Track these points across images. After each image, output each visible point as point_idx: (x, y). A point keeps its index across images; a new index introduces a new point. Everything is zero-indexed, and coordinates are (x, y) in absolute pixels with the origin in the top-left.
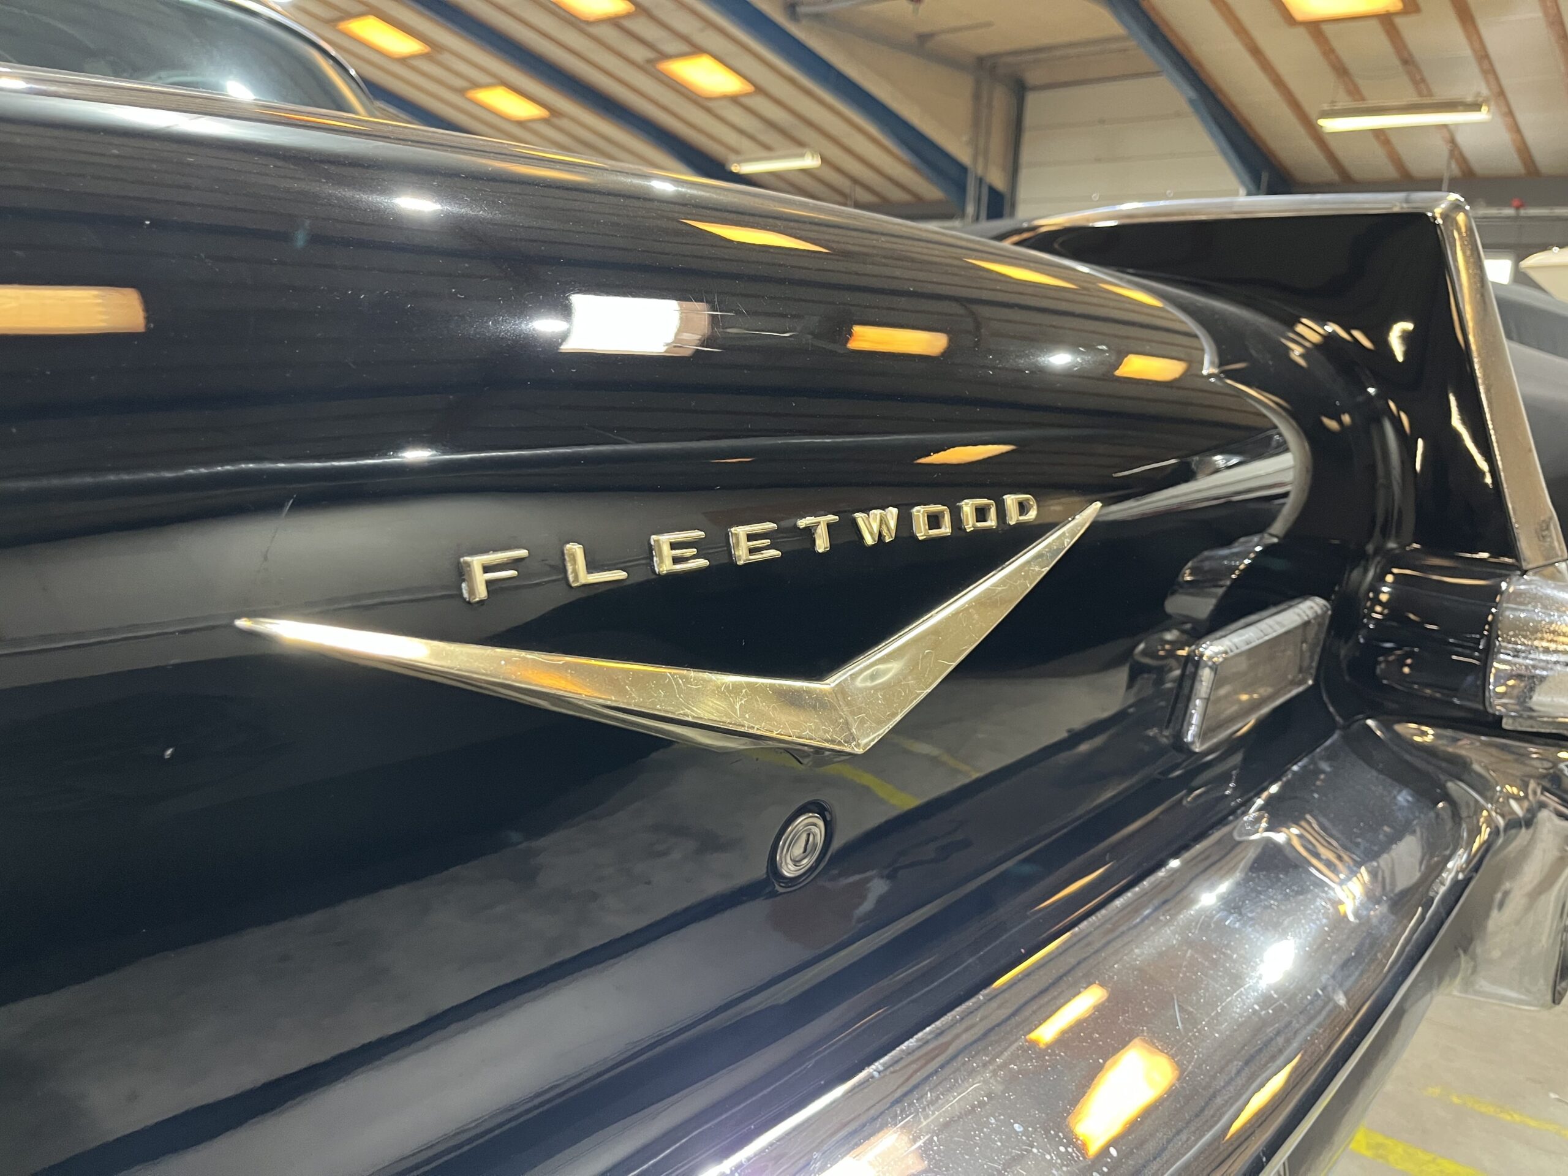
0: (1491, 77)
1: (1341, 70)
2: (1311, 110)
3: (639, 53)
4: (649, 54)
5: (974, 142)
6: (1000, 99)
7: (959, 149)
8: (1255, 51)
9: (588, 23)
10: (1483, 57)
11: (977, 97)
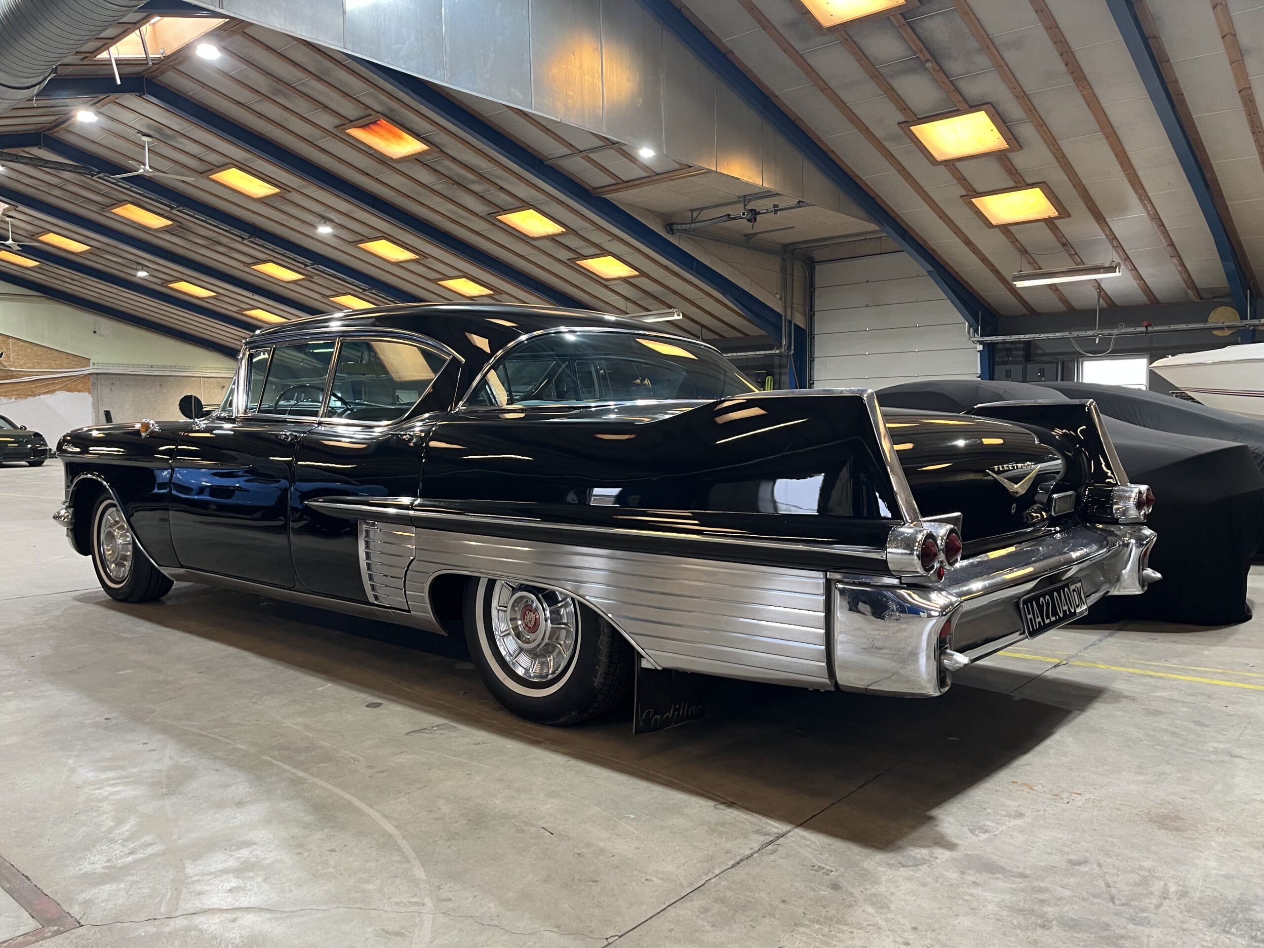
0: (1119, 250)
1: (1024, 252)
2: (1008, 275)
3: (564, 255)
4: (572, 255)
5: (784, 299)
6: (798, 270)
7: (774, 303)
8: (968, 243)
9: (534, 239)
10: (1113, 238)
11: (783, 269)
